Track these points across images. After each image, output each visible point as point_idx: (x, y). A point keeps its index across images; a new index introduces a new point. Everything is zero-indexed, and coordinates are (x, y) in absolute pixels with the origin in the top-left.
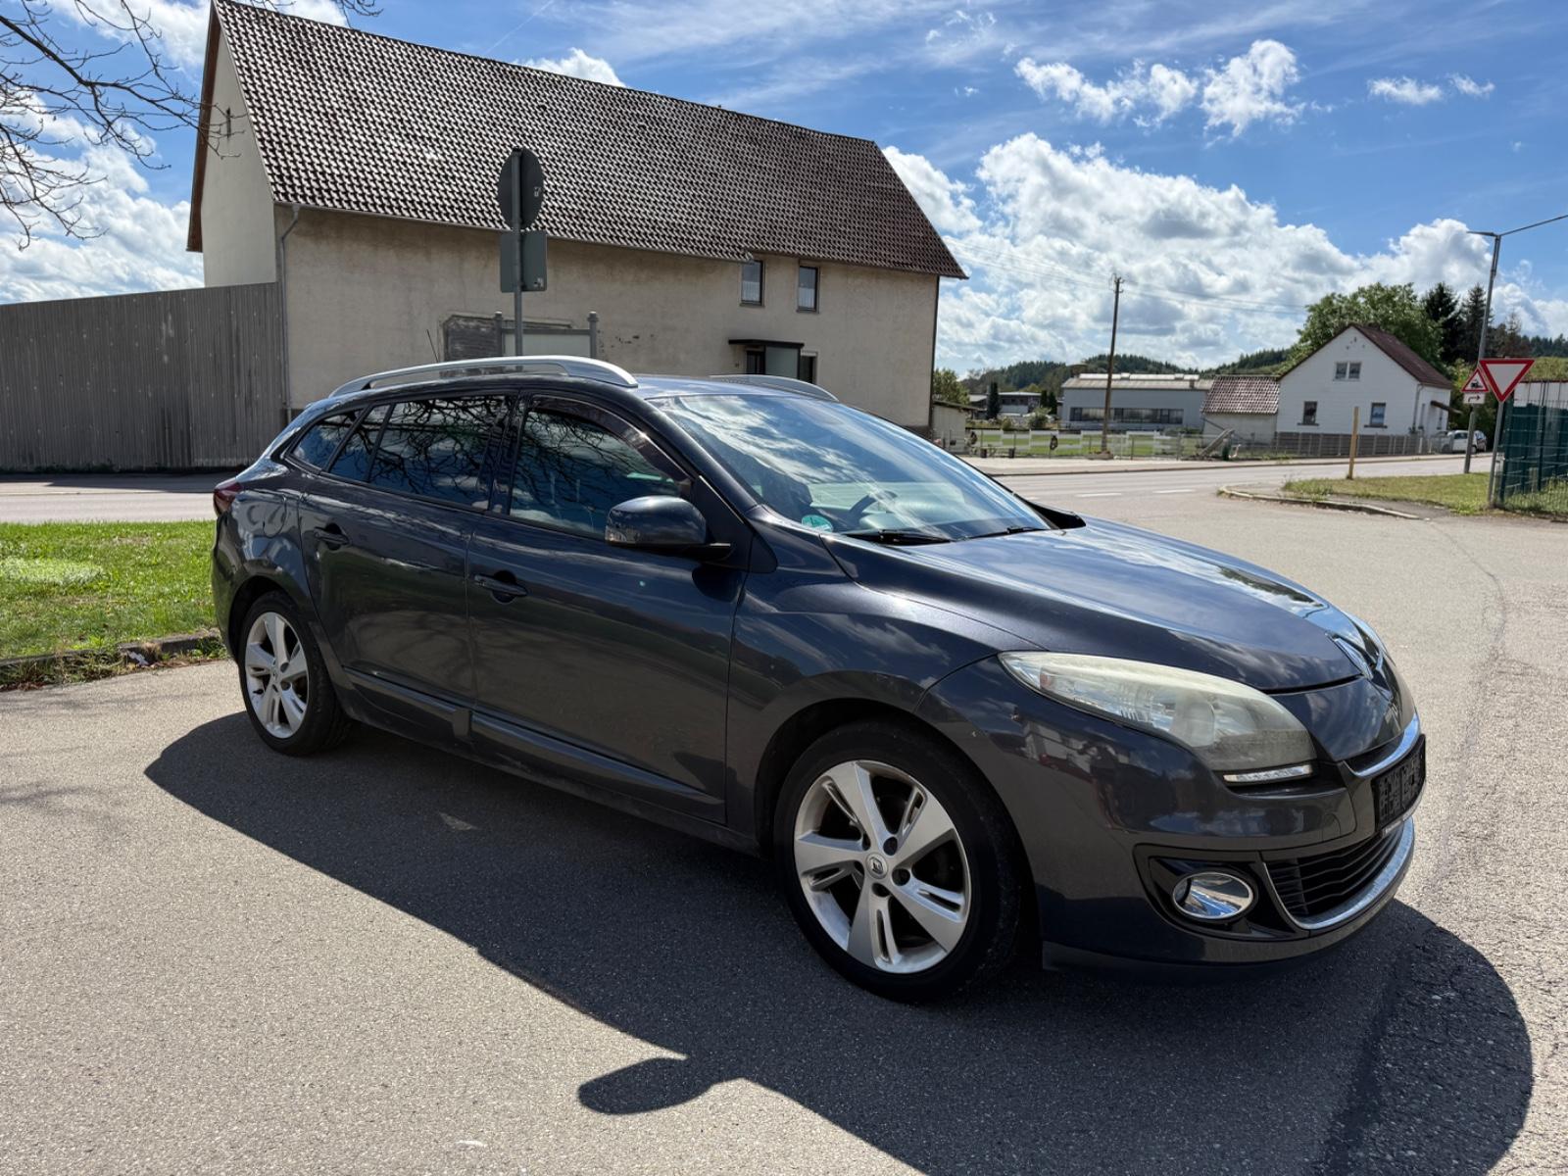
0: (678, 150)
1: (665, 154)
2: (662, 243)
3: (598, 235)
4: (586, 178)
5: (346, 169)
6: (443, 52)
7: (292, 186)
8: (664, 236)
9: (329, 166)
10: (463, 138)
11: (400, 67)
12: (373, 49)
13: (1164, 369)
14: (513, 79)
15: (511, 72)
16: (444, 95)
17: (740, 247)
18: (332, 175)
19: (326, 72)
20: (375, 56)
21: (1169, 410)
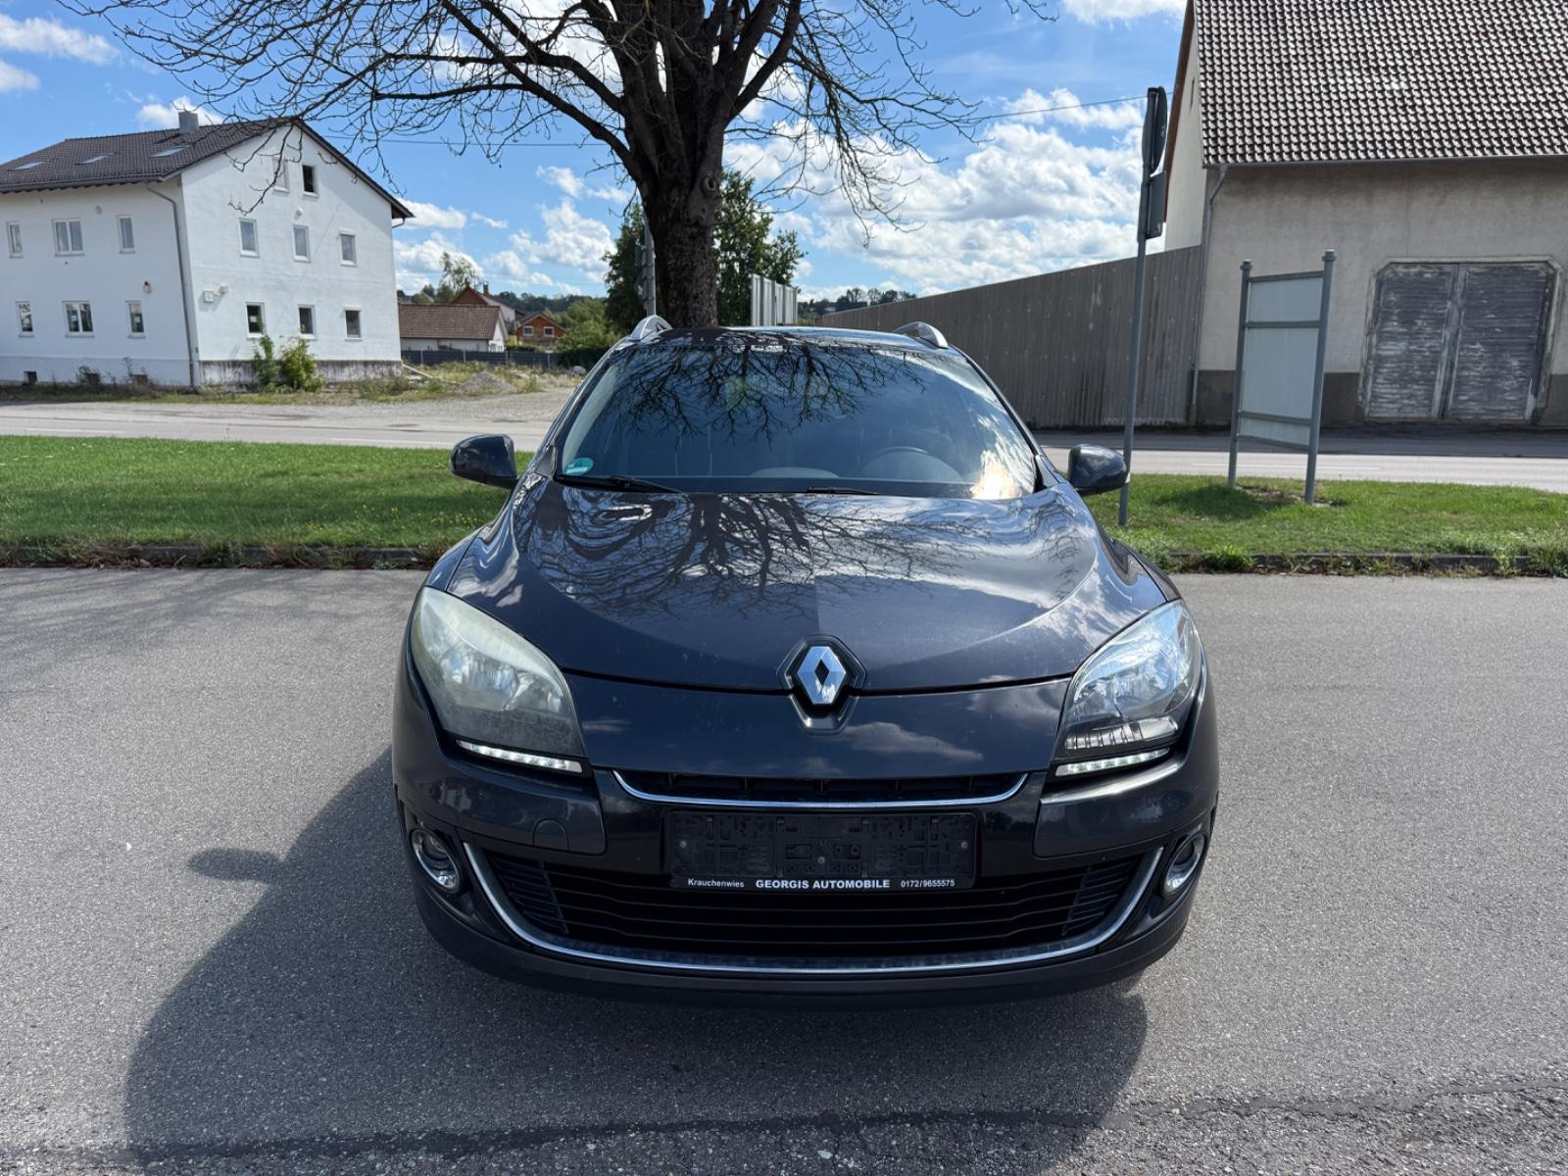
7: (1225, 147)
9: (1269, 119)
18: (1270, 127)
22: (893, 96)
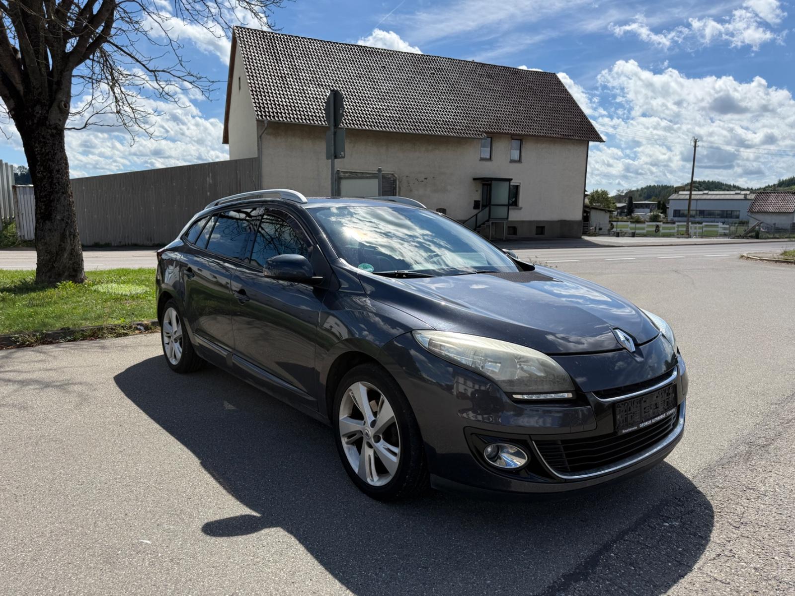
0: (450, 84)
1: (443, 87)
2: (439, 131)
3: (408, 129)
4: (403, 101)
5: (289, 102)
6: (337, 43)
7: (265, 112)
8: (441, 128)
9: (282, 101)
10: (344, 84)
11: (317, 52)
12: (305, 45)
13: (732, 189)
14: (370, 54)
15: (369, 51)
16: (336, 64)
17: (480, 131)
18: (283, 105)
19: (283, 57)
20: (305, 48)
21: (732, 211)
22: (168, 71)
